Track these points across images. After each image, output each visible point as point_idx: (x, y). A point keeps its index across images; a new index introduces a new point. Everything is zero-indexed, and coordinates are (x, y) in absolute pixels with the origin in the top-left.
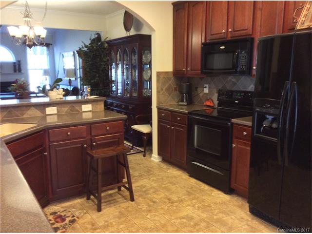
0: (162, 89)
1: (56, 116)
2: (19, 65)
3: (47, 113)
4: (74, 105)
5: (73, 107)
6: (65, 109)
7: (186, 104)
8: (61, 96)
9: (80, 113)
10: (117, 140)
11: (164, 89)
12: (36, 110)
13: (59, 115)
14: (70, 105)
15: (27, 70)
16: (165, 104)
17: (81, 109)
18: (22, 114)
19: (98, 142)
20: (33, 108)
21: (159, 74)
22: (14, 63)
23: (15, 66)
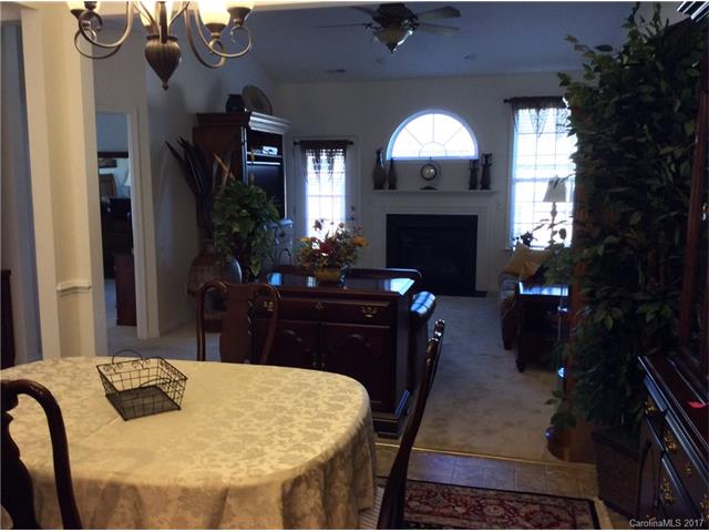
2: (487, 167)
15: (508, 182)
22: (473, 162)
23: (474, 171)
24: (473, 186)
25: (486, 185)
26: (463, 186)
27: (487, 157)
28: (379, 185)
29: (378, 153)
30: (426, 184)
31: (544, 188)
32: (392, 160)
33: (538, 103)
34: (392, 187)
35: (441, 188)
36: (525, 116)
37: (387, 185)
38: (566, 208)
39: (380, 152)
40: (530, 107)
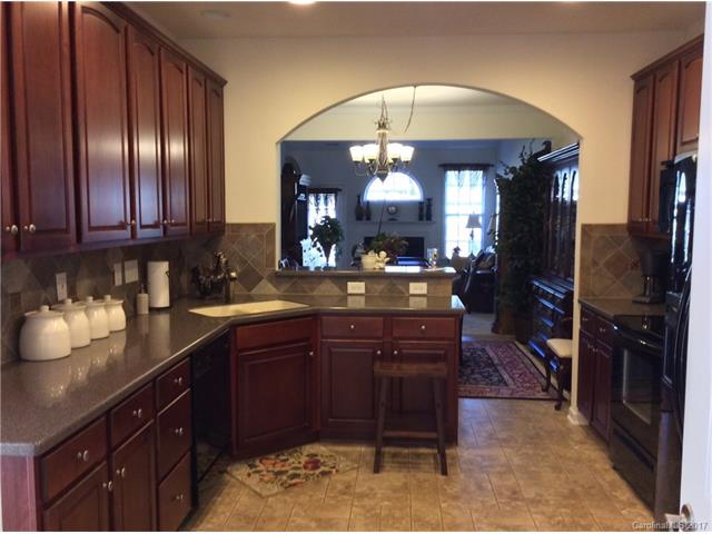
0: (595, 263)
1: (363, 299)
2: (429, 206)
3: (350, 291)
4: (395, 281)
5: (394, 285)
6: (379, 287)
7: (647, 300)
8: (382, 265)
9: (406, 297)
10: (442, 352)
11: (602, 262)
12: (333, 285)
13: (368, 296)
14: (388, 281)
15: (442, 216)
16: (601, 297)
17: (408, 289)
18: (312, 290)
19: (404, 351)
20: (327, 281)
21: (587, 228)
22: (421, 203)
23: (421, 209)
24: (421, 218)
25: (429, 217)
26: (414, 218)
27: (429, 200)
28: (359, 218)
29: (359, 197)
30: (391, 217)
31: (465, 220)
32: (368, 202)
33: (459, 167)
34: (368, 219)
35: (400, 219)
36: (451, 175)
37: (365, 218)
38: (478, 232)
39: (360, 196)
40: (455, 170)
